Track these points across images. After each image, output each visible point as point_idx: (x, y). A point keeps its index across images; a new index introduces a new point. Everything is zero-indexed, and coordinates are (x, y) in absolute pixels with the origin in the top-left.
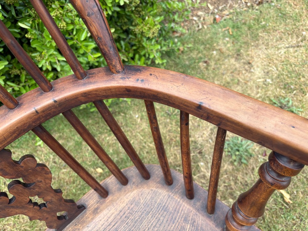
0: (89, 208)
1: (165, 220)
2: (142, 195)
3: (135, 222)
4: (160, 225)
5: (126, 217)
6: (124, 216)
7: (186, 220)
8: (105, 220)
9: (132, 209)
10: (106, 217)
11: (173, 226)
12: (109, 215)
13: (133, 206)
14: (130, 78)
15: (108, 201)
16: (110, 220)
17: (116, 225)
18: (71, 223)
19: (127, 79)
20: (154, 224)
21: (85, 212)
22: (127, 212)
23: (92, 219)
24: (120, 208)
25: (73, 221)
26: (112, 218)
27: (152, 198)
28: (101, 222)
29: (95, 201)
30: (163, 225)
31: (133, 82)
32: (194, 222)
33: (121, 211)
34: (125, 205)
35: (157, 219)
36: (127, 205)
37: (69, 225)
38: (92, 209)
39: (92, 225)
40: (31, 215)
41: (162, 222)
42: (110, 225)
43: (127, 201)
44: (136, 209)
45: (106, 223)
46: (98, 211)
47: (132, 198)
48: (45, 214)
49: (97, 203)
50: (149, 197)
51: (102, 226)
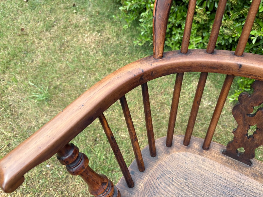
0: (253, 169)
8: (252, 186)
10: (255, 186)
12: (258, 188)
16: (255, 190)
18: (234, 159)
21: (248, 167)
23: (247, 175)
25: (236, 160)
26: (258, 192)
28: (249, 183)
29: (260, 170)
37: (232, 158)
38: (254, 171)
39: (243, 177)
40: (239, 131)
42: (252, 192)
45: (251, 189)
46: (256, 177)
48: (240, 140)
49: (260, 174)
51: (248, 186)
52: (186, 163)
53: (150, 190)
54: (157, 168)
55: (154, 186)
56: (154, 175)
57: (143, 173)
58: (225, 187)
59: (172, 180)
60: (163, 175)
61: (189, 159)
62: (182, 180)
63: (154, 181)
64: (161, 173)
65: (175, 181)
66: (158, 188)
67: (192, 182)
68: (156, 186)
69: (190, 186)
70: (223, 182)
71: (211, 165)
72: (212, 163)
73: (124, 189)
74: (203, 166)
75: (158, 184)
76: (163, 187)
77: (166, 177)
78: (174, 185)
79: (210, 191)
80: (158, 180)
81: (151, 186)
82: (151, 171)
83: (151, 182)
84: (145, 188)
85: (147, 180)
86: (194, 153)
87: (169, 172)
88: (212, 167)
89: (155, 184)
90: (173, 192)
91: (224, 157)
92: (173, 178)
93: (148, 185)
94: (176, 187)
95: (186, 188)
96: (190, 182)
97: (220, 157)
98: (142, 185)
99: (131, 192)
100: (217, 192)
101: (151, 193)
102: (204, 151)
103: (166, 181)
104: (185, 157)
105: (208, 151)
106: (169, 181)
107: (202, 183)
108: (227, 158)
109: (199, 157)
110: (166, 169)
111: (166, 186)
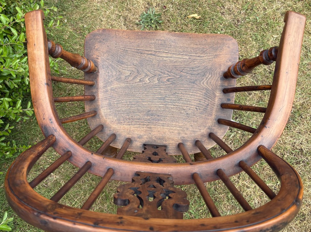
0: (142, 142)
1: (115, 101)
2: (112, 121)
3: (128, 113)
4: (119, 101)
5: (130, 120)
6: (130, 121)
7: (107, 91)
8: (140, 128)
9: (123, 120)
10: (138, 129)
11: (114, 95)
12: (136, 129)
13: (122, 121)
14: (53, 127)
15: (130, 136)
16: (138, 126)
17: (137, 121)
19: (55, 128)
20: (121, 104)
21: (145, 142)
22: (127, 121)
24: (129, 126)
25: (155, 144)
26: (136, 126)
27: (110, 115)
28: (143, 129)
29: (136, 143)
30: (118, 100)
31: (54, 124)
32: (104, 87)
33: (129, 124)
34: (125, 125)
35: (118, 104)
36: (124, 125)
38: (140, 140)
41: (117, 101)
42: (140, 124)
43: (122, 126)
44: (122, 118)
45: (141, 126)
46: (139, 136)
47: (119, 125)
49: (136, 140)
50: (111, 117)
51: (144, 127)
52: (192, 126)
53: (210, 94)
54: (213, 112)
55: (208, 98)
56: (212, 106)
57: (220, 103)
58: (159, 120)
59: (197, 108)
60: (205, 109)
61: (191, 130)
62: (189, 112)
63: (209, 102)
64: (207, 110)
65: (195, 109)
66: (205, 98)
67: (182, 114)
68: (206, 99)
69: (183, 110)
70: (160, 123)
71: (173, 132)
72: (172, 134)
73: (228, 86)
74: (178, 128)
75: (206, 101)
76: (201, 101)
77: (203, 109)
78: (194, 106)
79: (168, 113)
80: (207, 103)
81: (210, 97)
82: (215, 107)
83: (212, 100)
84: (214, 94)
85: (215, 100)
86: (188, 137)
87: (201, 113)
88: (171, 131)
89: (209, 100)
90: (193, 101)
91: (165, 143)
92: (197, 110)
93: (213, 97)
94: (192, 105)
95: (185, 108)
96: (184, 113)
97: (167, 142)
98: (217, 94)
99: (223, 86)
100: (164, 114)
101: (208, 93)
102: (181, 142)
103: (201, 106)
104: (194, 130)
105: (178, 143)
106: (198, 107)
107: (175, 116)
108: (162, 143)
109: (183, 135)
110: (205, 114)
111: (199, 103)
